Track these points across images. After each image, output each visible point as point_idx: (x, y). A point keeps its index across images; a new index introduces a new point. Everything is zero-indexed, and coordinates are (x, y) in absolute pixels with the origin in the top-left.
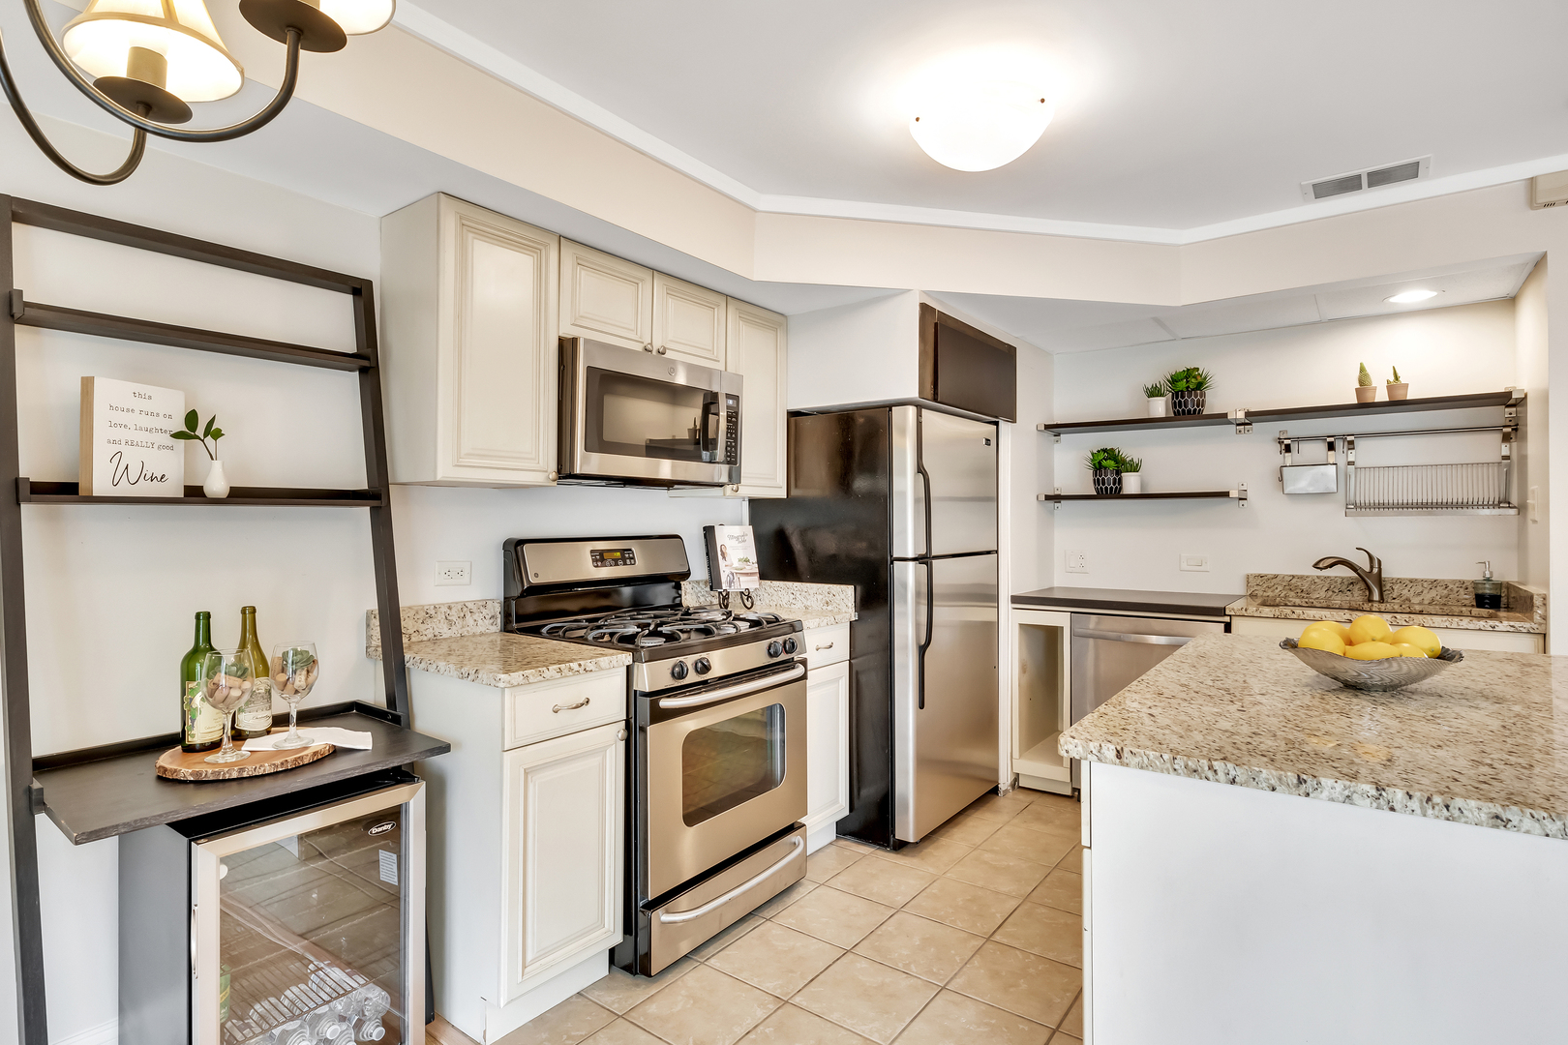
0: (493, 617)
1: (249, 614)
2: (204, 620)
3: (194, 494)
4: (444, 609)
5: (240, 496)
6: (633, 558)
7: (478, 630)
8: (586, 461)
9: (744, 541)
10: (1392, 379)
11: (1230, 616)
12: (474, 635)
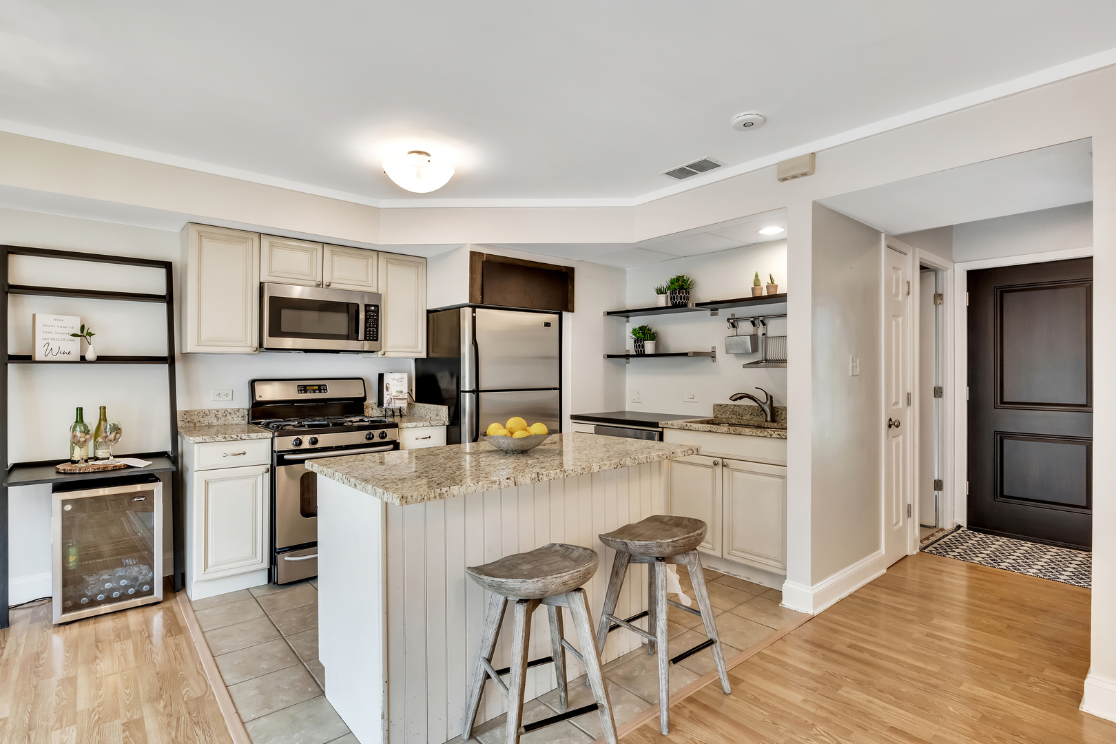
0: (242, 417)
1: (103, 410)
2: (80, 411)
3: (83, 359)
4: (214, 412)
5: (101, 359)
6: (326, 389)
7: (234, 422)
8: (269, 342)
9: (401, 381)
10: (770, 282)
11: (663, 428)
12: (232, 424)
